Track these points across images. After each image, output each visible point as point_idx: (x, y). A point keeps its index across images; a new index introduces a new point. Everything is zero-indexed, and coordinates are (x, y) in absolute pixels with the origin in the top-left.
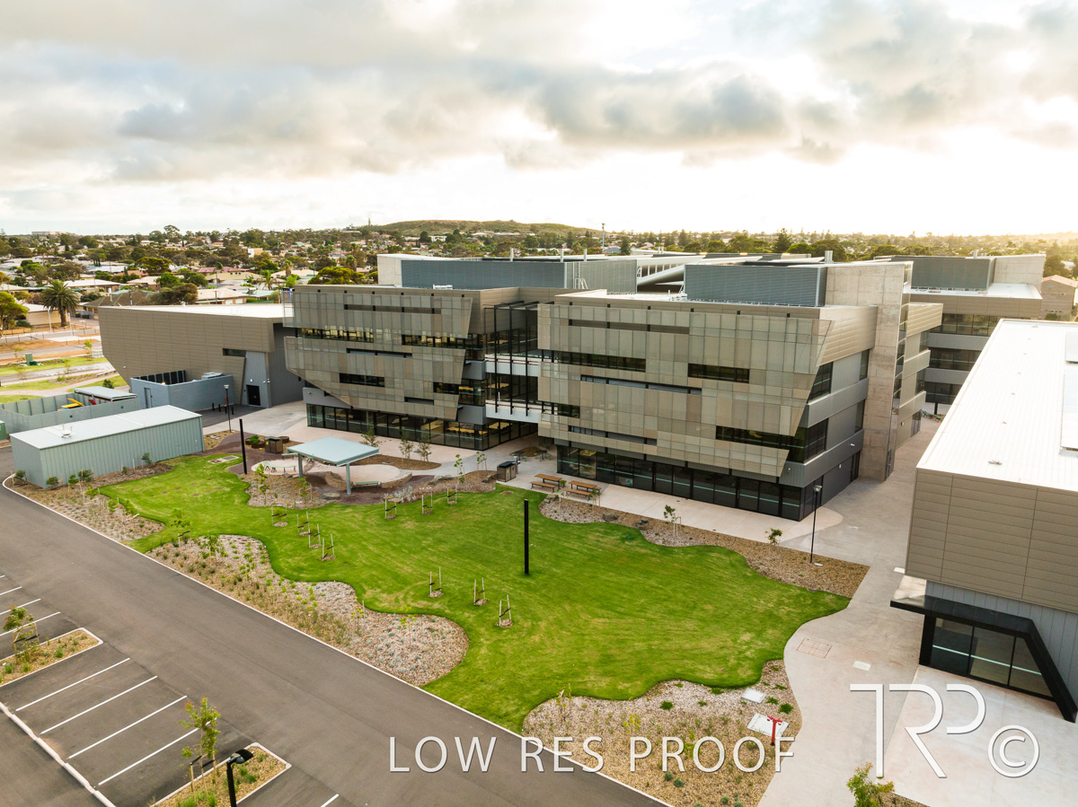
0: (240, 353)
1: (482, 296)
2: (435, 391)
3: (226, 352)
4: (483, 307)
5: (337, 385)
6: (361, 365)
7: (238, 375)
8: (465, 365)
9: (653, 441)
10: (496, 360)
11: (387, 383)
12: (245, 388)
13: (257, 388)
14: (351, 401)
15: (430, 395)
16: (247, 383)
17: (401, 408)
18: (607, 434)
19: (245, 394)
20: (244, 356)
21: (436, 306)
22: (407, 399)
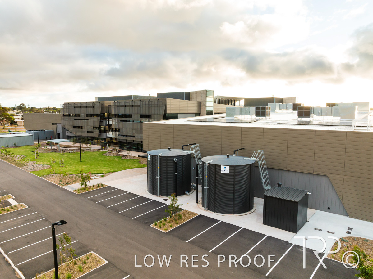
0: (56, 124)
1: (105, 103)
2: (94, 129)
3: (53, 124)
4: (105, 106)
5: (72, 129)
6: (78, 123)
7: (55, 130)
8: (100, 121)
9: (134, 137)
10: (109, 120)
11: (83, 127)
12: (57, 134)
13: (60, 133)
14: (76, 133)
15: (93, 130)
16: (57, 132)
17: (86, 134)
18: (126, 136)
19: (57, 135)
20: (57, 125)
21: (94, 106)
22: (88, 132)
